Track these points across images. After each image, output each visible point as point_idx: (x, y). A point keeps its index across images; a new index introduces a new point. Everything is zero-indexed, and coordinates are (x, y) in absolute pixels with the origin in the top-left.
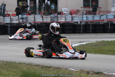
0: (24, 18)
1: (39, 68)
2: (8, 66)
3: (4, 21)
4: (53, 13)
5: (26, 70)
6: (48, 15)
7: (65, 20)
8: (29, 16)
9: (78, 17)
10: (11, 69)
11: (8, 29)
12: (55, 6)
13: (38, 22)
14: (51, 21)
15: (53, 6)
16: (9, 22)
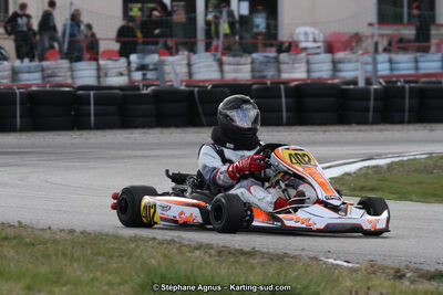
0: (151, 67)
1: (211, 256)
2: (89, 251)
3: (73, 77)
4: (260, 45)
5: (159, 264)
6: (241, 56)
7: (308, 71)
8: (170, 59)
9: (357, 61)
10: (101, 259)
11: (87, 107)
12: (268, 18)
13: (204, 81)
14: (253, 77)
15: (260, 21)
16: (92, 81)
